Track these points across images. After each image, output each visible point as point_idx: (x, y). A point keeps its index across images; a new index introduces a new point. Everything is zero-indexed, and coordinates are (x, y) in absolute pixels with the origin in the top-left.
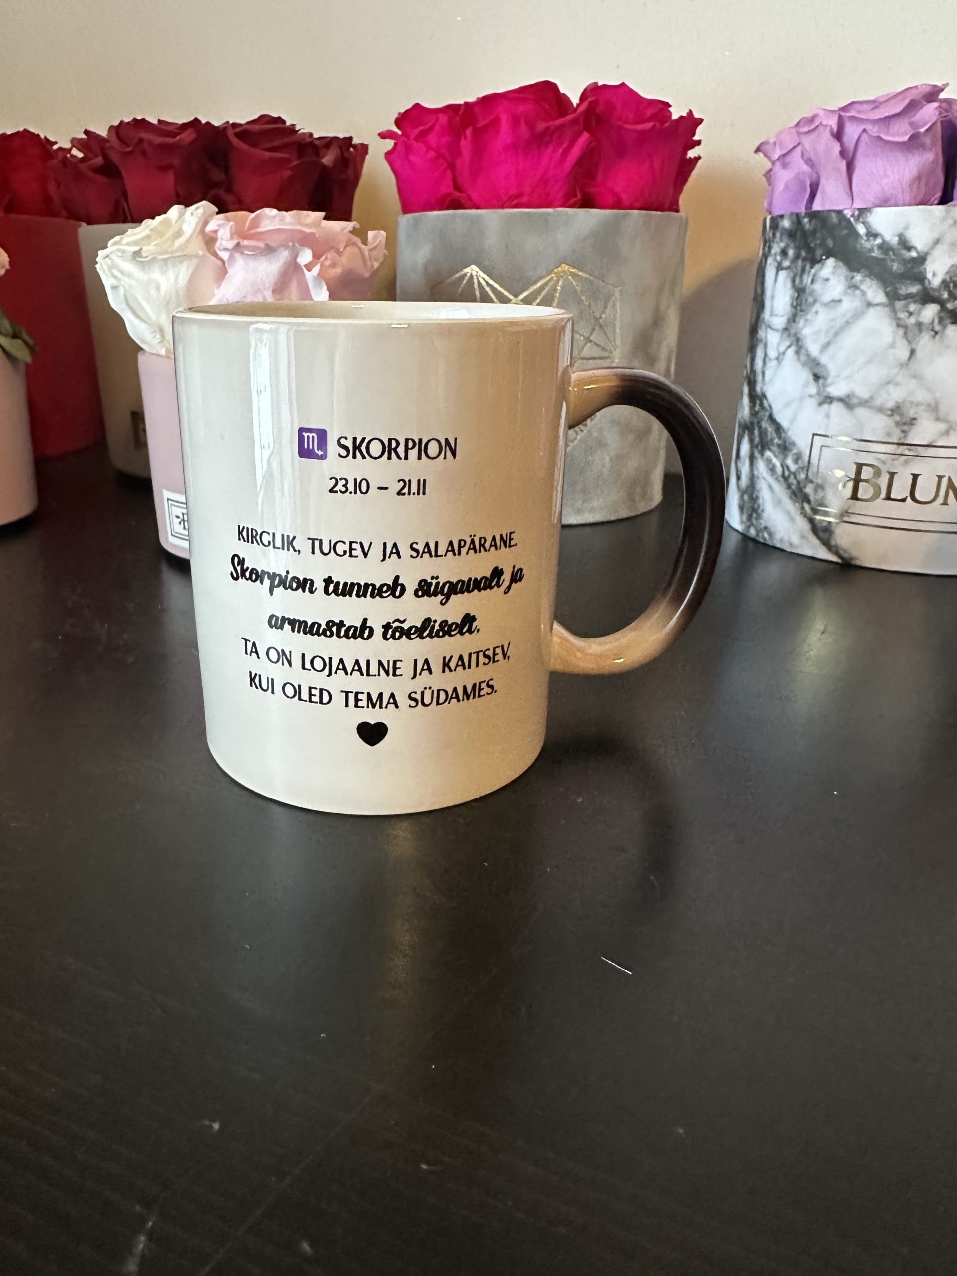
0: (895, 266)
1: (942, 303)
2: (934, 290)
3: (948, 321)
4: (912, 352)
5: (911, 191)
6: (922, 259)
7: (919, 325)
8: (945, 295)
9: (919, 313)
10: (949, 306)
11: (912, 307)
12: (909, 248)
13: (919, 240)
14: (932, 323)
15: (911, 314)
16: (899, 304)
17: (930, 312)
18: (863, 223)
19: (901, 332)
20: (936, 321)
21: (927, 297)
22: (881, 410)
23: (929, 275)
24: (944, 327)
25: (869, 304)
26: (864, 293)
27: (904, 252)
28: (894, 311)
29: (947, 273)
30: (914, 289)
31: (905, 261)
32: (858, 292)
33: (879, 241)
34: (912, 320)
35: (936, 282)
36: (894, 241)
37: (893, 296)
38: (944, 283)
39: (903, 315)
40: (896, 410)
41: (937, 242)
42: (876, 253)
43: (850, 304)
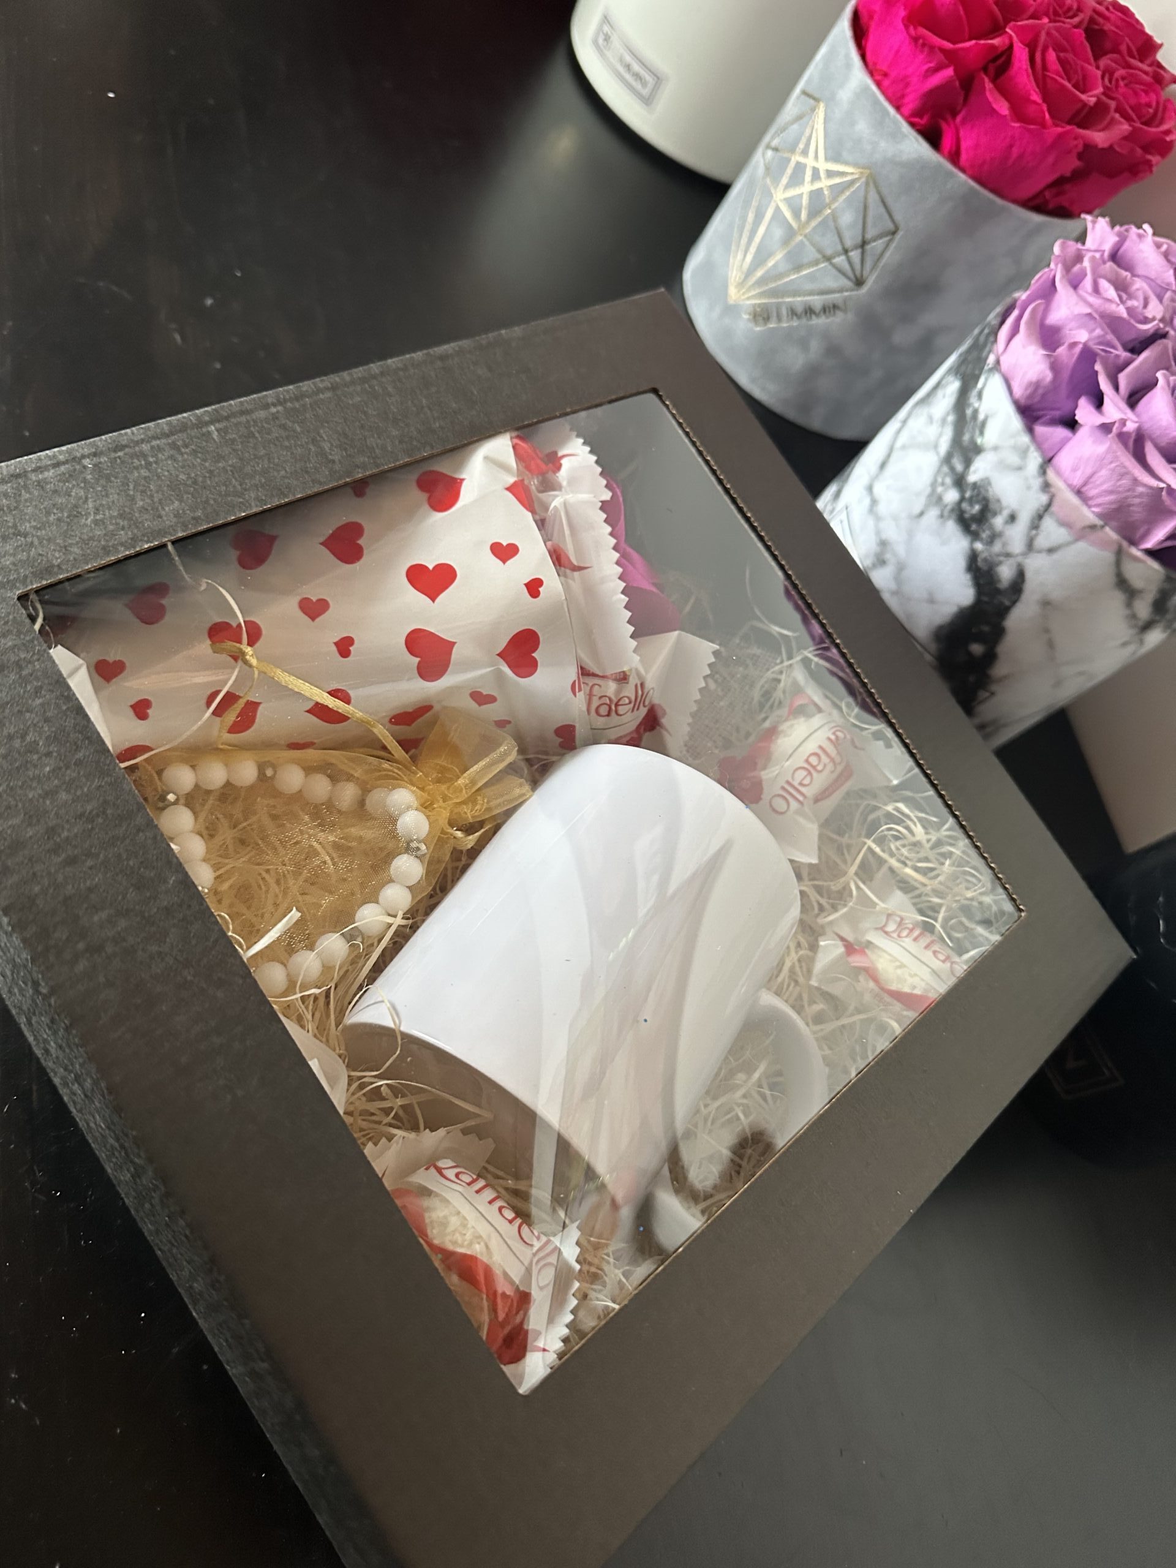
0: (966, 438)
1: (962, 499)
2: (967, 485)
3: (954, 516)
4: (922, 514)
5: (1026, 389)
6: (978, 450)
7: (940, 499)
8: (968, 495)
9: (946, 490)
10: (965, 506)
11: (948, 481)
12: (982, 433)
13: (990, 437)
14: (946, 506)
15: (943, 484)
16: (945, 469)
17: (952, 496)
18: (986, 380)
19: (929, 490)
20: (949, 508)
21: (959, 482)
22: (878, 532)
23: (972, 468)
24: (949, 517)
25: (936, 447)
26: (940, 435)
27: (977, 432)
28: (939, 471)
29: (982, 480)
30: (959, 467)
31: (973, 442)
32: (940, 429)
33: (976, 405)
34: (940, 489)
35: (972, 478)
36: (981, 417)
37: (948, 459)
38: (975, 486)
39: (940, 480)
40: (883, 544)
41: (996, 448)
42: (969, 412)
43: (932, 431)
